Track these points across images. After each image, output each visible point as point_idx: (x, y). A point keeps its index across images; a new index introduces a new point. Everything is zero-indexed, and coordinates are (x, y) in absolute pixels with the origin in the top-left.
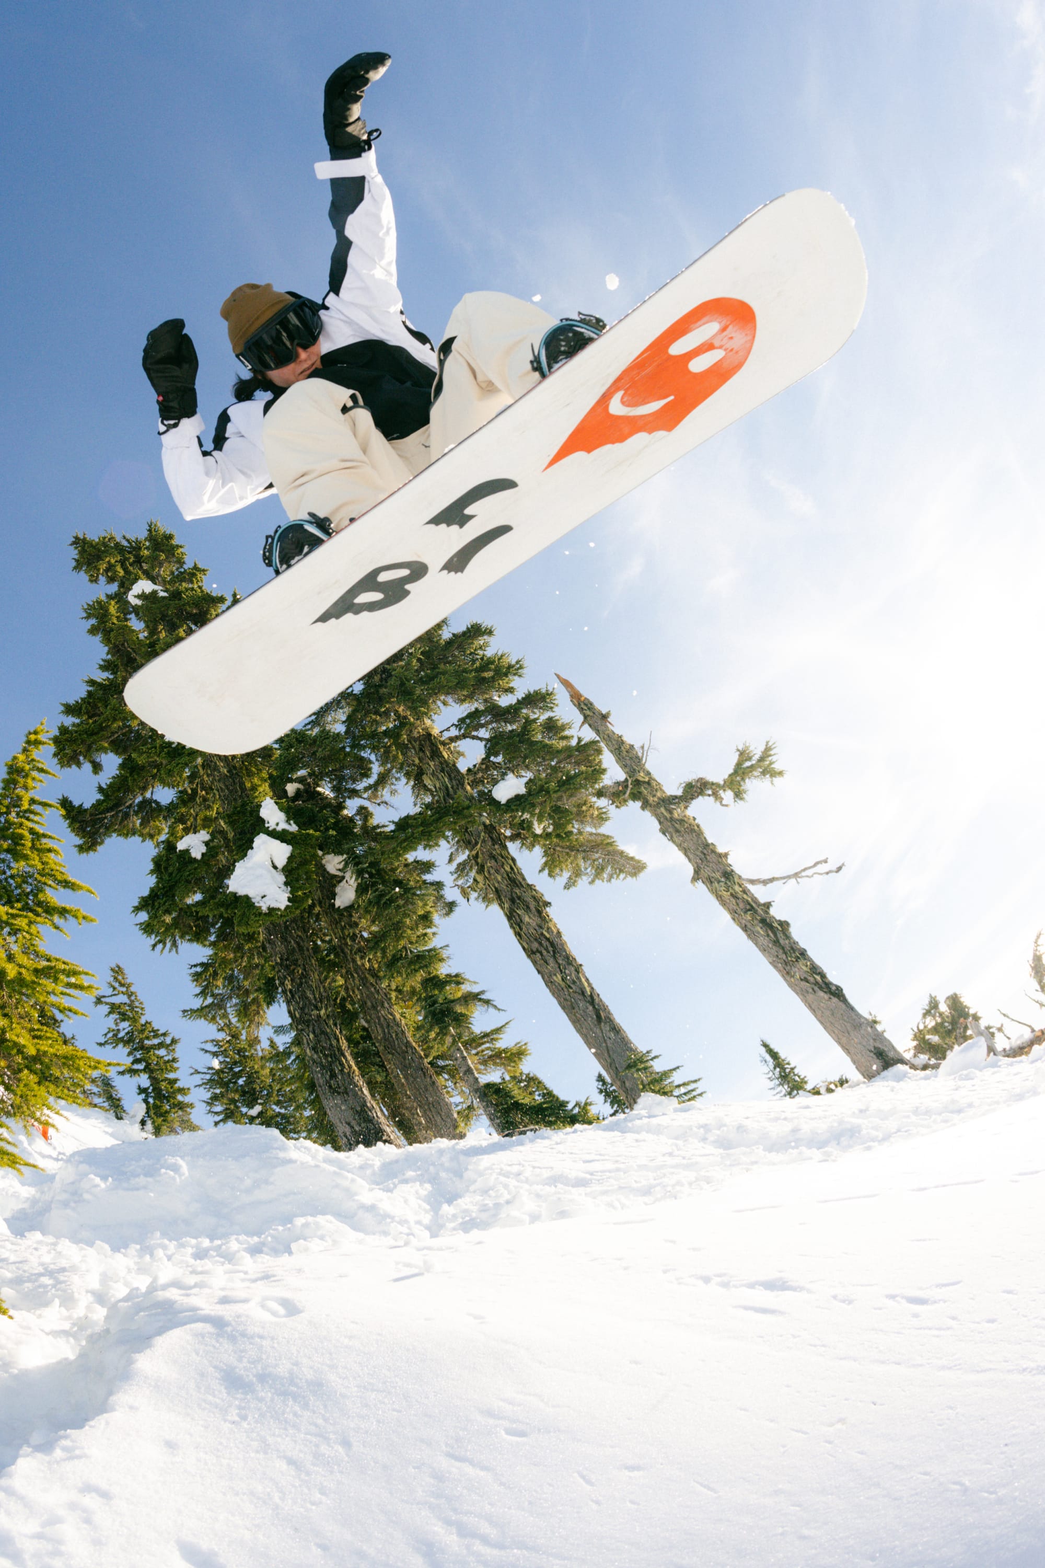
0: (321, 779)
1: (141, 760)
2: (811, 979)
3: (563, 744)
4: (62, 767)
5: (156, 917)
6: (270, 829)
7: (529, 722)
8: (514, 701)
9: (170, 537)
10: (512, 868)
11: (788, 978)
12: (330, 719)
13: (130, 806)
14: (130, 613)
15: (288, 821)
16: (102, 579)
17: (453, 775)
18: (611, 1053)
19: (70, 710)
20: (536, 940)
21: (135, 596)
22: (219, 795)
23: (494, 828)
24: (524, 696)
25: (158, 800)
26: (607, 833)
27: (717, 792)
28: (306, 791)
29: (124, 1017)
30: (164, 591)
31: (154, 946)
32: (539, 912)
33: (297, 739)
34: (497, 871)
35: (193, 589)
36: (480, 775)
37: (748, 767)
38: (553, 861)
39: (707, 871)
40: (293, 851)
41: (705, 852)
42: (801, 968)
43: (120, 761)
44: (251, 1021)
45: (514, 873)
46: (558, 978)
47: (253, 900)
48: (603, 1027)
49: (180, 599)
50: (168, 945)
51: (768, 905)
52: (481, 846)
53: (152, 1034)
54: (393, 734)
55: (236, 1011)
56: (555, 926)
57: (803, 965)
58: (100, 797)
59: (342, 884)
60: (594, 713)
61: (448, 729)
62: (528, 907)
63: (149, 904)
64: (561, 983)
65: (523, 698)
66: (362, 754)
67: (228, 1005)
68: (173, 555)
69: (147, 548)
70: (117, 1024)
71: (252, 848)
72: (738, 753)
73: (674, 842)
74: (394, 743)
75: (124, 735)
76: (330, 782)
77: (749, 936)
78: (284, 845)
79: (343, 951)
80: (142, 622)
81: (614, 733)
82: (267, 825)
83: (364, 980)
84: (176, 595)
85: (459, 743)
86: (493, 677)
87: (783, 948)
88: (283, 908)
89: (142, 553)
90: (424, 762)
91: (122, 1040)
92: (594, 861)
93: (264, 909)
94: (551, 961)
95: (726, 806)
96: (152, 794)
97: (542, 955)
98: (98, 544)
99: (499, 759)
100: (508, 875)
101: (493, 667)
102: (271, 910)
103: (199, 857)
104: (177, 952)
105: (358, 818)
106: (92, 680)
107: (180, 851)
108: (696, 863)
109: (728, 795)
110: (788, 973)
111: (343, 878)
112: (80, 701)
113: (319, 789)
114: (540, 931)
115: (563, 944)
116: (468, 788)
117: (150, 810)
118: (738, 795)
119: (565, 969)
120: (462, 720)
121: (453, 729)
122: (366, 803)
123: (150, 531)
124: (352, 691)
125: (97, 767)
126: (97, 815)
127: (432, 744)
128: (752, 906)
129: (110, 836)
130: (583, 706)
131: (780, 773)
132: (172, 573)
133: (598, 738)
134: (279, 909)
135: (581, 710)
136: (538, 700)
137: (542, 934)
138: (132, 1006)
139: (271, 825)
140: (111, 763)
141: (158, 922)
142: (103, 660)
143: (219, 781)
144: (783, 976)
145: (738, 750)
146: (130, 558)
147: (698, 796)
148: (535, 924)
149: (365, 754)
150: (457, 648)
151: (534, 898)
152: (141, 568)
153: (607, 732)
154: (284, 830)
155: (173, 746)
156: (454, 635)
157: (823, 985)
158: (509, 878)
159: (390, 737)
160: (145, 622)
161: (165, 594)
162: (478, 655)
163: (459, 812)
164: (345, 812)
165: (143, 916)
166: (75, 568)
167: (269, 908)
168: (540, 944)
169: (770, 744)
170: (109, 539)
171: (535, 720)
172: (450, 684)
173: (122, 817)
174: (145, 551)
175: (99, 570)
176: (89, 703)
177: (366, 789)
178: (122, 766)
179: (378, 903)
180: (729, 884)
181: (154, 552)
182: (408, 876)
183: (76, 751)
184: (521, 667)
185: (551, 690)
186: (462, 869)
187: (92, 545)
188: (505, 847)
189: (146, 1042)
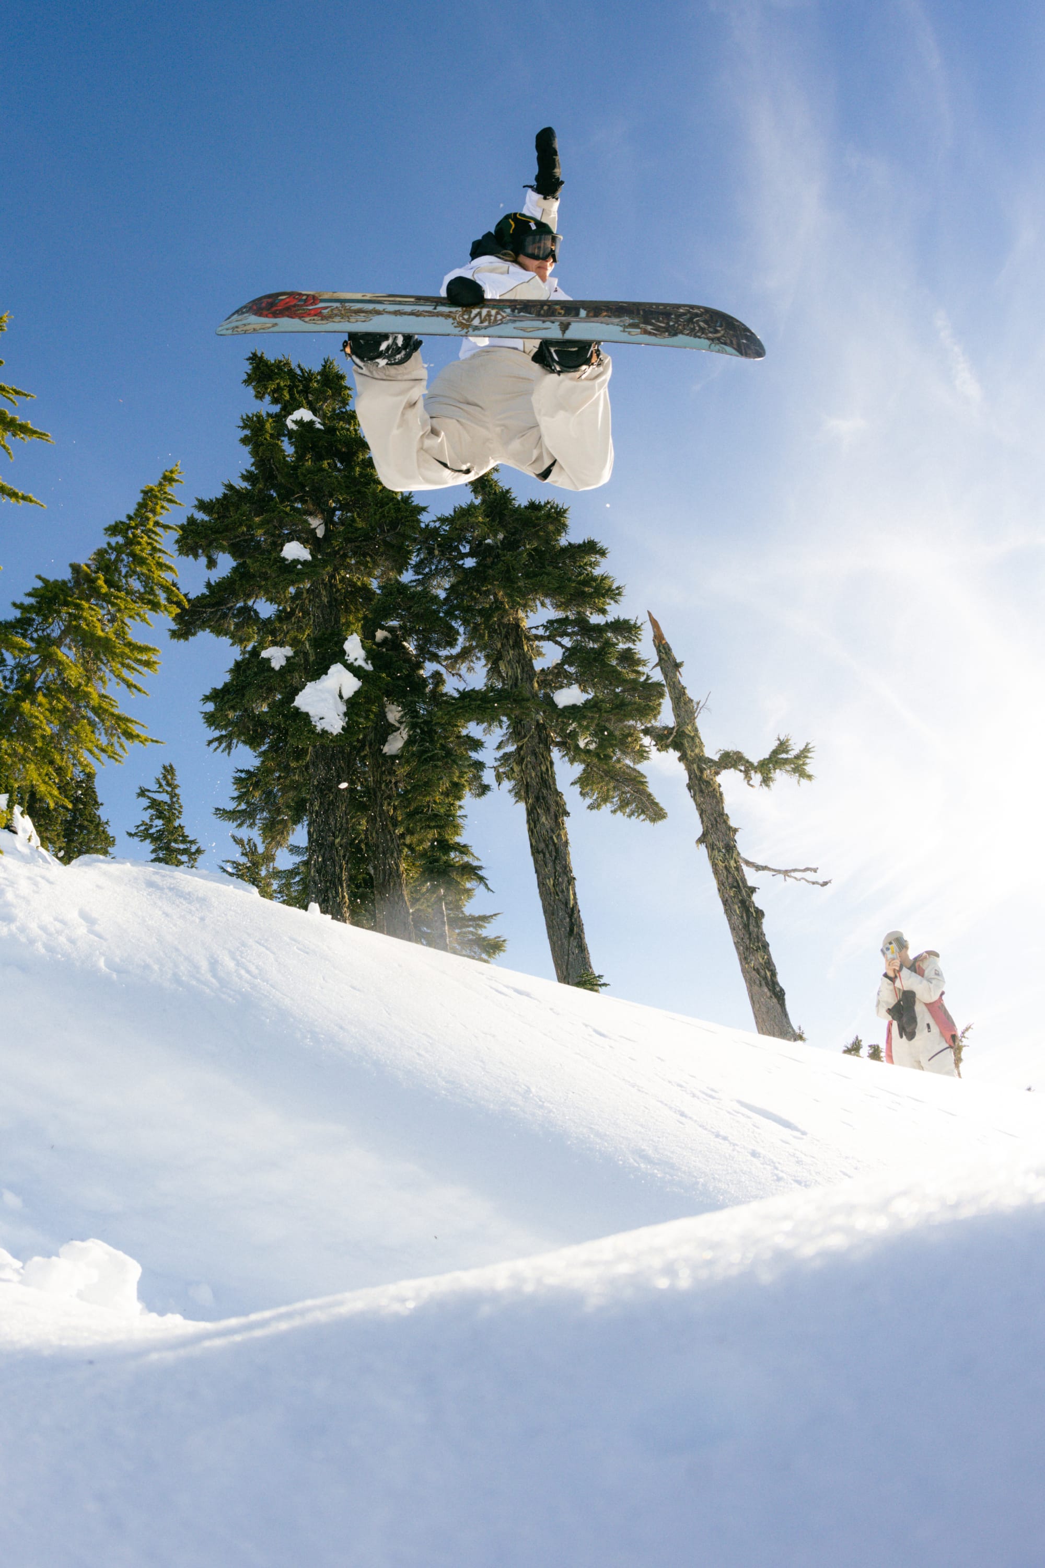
0: (410, 635)
1: (253, 567)
2: (762, 972)
3: (632, 676)
4: (180, 554)
5: (222, 710)
6: (349, 662)
7: (608, 644)
8: (603, 623)
9: (342, 377)
10: (547, 769)
11: (744, 963)
12: (435, 583)
13: (230, 609)
14: (284, 435)
15: (366, 660)
16: (268, 398)
17: (526, 669)
18: (569, 967)
19: (203, 506)
20: (544, 841)
21: (293, 421)
22: (314, 620)
23: (545, 729)
24: (613, 620)
25: (258, 610)
26: (642, 772)
27: (749, 770)
28: (393, 641)
29: (160, 815)
30: (321, 424)
31: (210, 742)
32: (556, 817)
33: (398, 590)
34: (534, 768)
35: (348, 430)
36: (550, 677)
37: (782, 759)
38: (587, 778)
39: (712, 838)
40: (361, 687)
41: (718, 819)
42: (760, 958)
43: (234, 564)
44: (273, 839)
45: (548, 775)
46: (550, 882)
47: (312, 719)
48: (571, 942)
49: (334, 434)
50: (224, 745)
51: (753, 890)
52: (528, 740)
53: (181, 838)
54: (486, 614)
55: (263, 824)
56: (566, 834)
57: (761, 956)
58: (206, 591)
59: (395, 734)
60: (669, 659)
61: (537, 628)
62: (548, 809)
63: (219, 697)
64: (551, 887)
65: (611, 622)
66: (453, 623)
67: (258, 817)
68: (340, 394)
69: (318, 381)
70: (151, 820)
71: (326, 674)
72: (778, 742)
73: (695, 800)
74: (484, 623)
75: (245, 541)
76: (416, 640)
77: (726, 911)
78: (356, 679)
79: (375, 794)
80: (293, 447)
81: (679, 683)
82: (346, 658)
83: (384, 827)
84: (330, 430)
85: (541, 643)
86: (591, 594)
87: (750, 934)
88: (335, 733)
89: (311, 385)
90: (506, 648)
91: (151, 835)
92: (623, 793)
93: (319, 729)
94: (550, 865)
95: (752, 786)
96: (254, 603)
97: (544, 856)
98: (272, 365)
99: (572, 670)
100: (542, 775)
101: (594, 584)
102: (324, 732)
103: (277, 668)
104: (229, 753)
105: (430, 681)
106: (231, 485)
107: (262, 658)
108: (707, 827)
109: (757, 778)
110: (745, 958)
111: (399, 729)
112: (214, 500)
113: (405, 644)
114: (550, 834)
115: (567, 854)
116: (536, 685)
117: (248, 615)
118: (766, 781)
119: (559, 876)
120: (551, 622)
121: (541, 628)
122: (443, 670)
123: (324, 366)
124: (463, 564)
125: (212, 564)
126: (198, 607)
127: (518, 635)
128: (738, 884)
129: (204, 630)
130: (661, 648)
131: (809, 777)
132: (334, 410)
133: (664, 682)
134: (332, 734)
135: (659, 651)
136: (624, 629)
137: (552, 838)
138: (171, 806)
139: (350, 659)
140: (226, 563)
141: (222, 715)
142: (247, 471)
143: (318, 608)
144: (740, 960)
145: (779, 739)
146: (299, 386)
147: (730, 768)
148: (548, 827)
149: (457, 624)
150: (569, 557)
151: (557, 803)
152: (307, 398)
153: (673, 680)
154: (360, 667)
155: (286, 562)
156: (570, 544)
157: (770, 983)
158: (542, 778)
159: (482, 616)
160: (296, 447)
161: (321, 427)
162: (586, 570)
163: (519, 700)
164: (422, 672)
165: (210, 707)
166: (245, 381)
167: (323, 730)
168: (547, 846)
169: (810, 746)
170: (285, 364)
171: (614, 645)
172: (551, 586)
173: (221, 615)
174: (315, 384)
175: (267, 389)
176: (222, 504)
177: (447, 658)
178: (235, 570)
179: (420, 757)
180: (727, 856)
181: (323, 386)
182: (456, 748)
183: (197, 543)
184: (619, 594)
185: (639, 624)
186: (506, 758)
187: (267, 364)
188: (549, 751)
189: (173, 844)
